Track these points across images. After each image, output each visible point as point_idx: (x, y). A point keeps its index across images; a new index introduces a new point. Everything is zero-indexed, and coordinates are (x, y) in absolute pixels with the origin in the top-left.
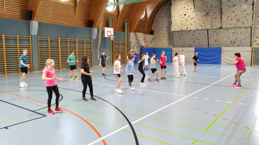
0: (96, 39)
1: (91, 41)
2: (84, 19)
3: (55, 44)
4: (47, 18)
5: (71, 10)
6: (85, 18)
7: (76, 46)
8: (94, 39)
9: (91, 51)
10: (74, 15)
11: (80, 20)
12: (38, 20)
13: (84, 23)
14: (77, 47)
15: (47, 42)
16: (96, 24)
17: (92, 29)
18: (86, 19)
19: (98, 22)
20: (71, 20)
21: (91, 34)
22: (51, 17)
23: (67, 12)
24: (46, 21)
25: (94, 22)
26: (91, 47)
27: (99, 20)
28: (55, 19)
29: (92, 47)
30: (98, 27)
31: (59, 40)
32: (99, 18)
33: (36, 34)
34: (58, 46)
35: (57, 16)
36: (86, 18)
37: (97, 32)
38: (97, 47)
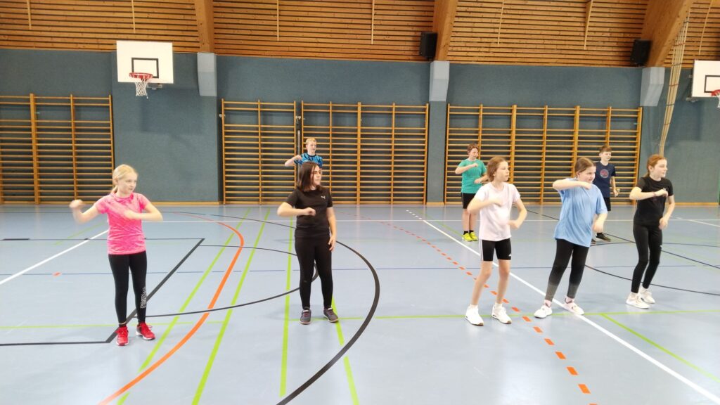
0: (656, 105)
1: (637, 113)
2: (616, 40)
3: (499, 127)
4: (487, 50)
5: (569, 14)
6: (622, 35)
7: (572, 133)
8: (648, 107)
9: (634, 149)
10: (582, 29)
11: (602, 44)
12: (450, 58)
13: (617, 54)
14: (576, 135)
15: (474, 120)
16: (660, 51)
17: (644, 70)
18: (625, 40)
19: (667, 43)
20: (567, 47)
21: (637, 88)
22: (499, 45)
23: (556, 23)
24: (482, 59)
25: (653, 48)
26: (635, 134)
27: (671, 36)
28: (510, 51)
29: (639, 136)
30: (669, 61)
31: (515, 114)
32: (670, 30)
33: (445, 100)
34: (510, 132)
35: (517, 41)
36: (628, 35)
37: (662, 82)
38: (657, 136)
